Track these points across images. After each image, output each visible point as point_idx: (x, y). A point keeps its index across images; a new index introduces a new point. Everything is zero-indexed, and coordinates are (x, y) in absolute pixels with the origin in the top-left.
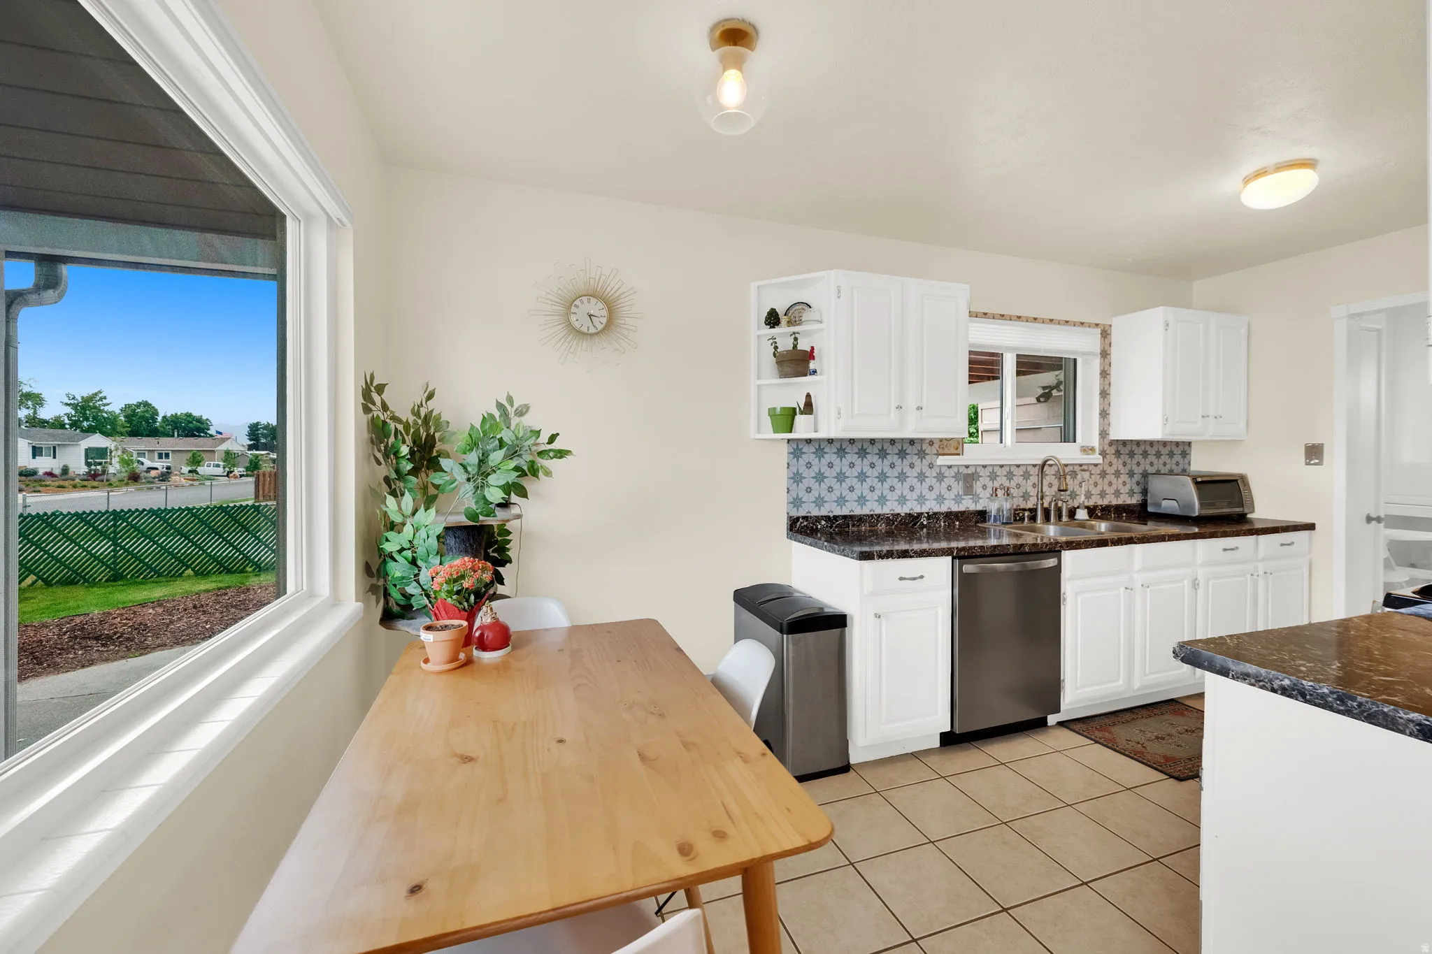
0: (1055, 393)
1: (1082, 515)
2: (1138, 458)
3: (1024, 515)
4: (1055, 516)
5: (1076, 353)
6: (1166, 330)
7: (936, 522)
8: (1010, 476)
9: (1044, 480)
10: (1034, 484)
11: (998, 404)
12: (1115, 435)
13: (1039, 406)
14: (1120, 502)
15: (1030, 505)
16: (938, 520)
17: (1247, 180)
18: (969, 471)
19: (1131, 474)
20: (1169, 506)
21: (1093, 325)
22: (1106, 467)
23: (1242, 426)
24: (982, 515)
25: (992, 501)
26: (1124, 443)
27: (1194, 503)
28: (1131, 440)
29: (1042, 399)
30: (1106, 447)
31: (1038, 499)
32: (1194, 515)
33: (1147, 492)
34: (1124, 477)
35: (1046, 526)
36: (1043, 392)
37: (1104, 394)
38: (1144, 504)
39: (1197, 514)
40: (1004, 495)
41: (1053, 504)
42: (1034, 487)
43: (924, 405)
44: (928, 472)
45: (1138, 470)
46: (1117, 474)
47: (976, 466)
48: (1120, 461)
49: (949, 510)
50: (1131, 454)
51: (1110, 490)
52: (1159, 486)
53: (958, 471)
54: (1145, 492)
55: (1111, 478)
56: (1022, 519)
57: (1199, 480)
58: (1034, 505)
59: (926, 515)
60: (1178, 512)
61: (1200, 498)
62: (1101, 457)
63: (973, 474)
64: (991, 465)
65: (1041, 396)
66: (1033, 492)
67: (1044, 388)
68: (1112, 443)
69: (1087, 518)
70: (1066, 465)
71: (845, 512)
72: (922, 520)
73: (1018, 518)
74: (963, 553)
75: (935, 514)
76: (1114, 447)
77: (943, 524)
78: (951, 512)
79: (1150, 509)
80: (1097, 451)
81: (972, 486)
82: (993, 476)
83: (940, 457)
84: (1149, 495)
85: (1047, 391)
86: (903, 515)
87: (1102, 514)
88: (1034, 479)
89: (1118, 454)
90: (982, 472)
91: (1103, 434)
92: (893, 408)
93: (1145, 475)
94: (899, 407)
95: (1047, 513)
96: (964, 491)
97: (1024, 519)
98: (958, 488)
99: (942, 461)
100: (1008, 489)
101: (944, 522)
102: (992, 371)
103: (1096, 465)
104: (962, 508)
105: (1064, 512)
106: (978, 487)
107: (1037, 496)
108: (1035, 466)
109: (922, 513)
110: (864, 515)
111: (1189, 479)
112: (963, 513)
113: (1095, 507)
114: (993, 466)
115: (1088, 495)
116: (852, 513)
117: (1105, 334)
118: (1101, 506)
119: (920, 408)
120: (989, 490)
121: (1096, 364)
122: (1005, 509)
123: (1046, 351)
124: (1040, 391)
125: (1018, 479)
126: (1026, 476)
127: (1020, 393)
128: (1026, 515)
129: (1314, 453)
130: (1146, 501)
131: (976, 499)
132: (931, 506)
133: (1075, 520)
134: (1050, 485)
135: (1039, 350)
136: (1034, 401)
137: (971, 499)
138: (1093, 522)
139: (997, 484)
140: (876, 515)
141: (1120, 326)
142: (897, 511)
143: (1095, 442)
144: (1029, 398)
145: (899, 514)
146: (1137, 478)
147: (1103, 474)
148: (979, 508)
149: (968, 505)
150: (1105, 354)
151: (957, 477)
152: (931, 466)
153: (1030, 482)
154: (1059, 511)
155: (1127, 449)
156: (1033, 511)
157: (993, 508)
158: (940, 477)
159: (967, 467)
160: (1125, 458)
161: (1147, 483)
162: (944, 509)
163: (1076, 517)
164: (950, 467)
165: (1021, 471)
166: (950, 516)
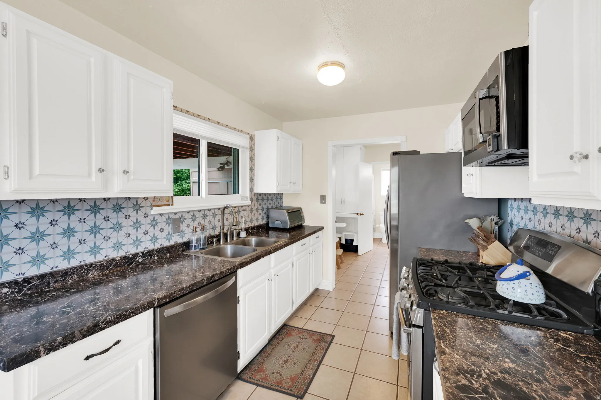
0: (226, 167)
1: (243, 234)
2: (265, 201)
3: (213, 240)
4: (230, 236)
5: (239, 146)
6: (278, 140)
7: (151, 258)
8: (204, 216)
9: (224, 217)
10: (219, 220)
11: (197, 170)
12: (256, 191)
13: (218, 172)
14: (258, 224)
15: (216, 233)
16: (152, 256)
17: (319, 68)
18: (177, 216)
19: (263, 209)
20: (278, 224)
21: (247, 133)
22: (253, 207)
23: (301, 187)
24: (187, 245)
25: (193, 235)
26: (260, 194)
27: (287, 222)
28: (263, 193)
29: (220, 169)
30: (253, 196)
31: (221, 230)
32: (288, 228)
33: (269, 217)
34: (260, 211)
35: (226, 246)
36: (220, 166)
37: (252, 169)
38: (268, 223)
39: (289, 227)
40: (201, 230)
41: (229, 231)
42: (219, 222)
43: (131, 170)
44: (143, 221)
45: (265, 207)
46: (257, 210)
47: (182, 212)
48: (259, 204)
49: (162, 246)
50: (263, 200)
51: (254, 218)
52: (274, 214)
53: (169, 217)
54: (268, 217)
55: (254, 212)
56: (212, 242)
57: (289, 211)
58: (219, 232)
59: (141, 254)
60: (281, 226)
61: (290, 219)
62: (250, 202)
63: (180, 218)
64: (192, 211)
65: (220, 168)
66: (218, 225)
67: (221, 164)
68: (255, 194)
69: (246, 236)
70: (235, 207)
71: (45, 269)
72: (137, 259)
73: (210, 242)
74: (164, 301)
75: (149, 252)
76: (256, 197)
77: (156, 258)
78: (163, 248)
79: (270, 225)
80: (249, 199)
81: (179, 226)
82: (194, 218)
83: (154, 208)
84: (270, 219)
85: (222, 165)
86: (118, 259)
87: (251, 232)
88: (219, 217)
89: (257, 200)
90: (186, 216)
91: (251, 190)
92: (94, 170)
93: (268, 209)
94: (101, 170)
95: (226, 235)
96: (173, 230)
97: (213, 243)
98: (168, 229)
99: (156, 210)
100: (203, 226)
101: (158, 256)
102: (193, 152)
103: (248, 206)
104: (172, 243)
105: (235, 235)
106: (183, 227)
107: (221, 227)
108: (219, 209)
109: (137, 254)
110: (71, 269)
111: (285, 211)
112: (172, 246)
113: (249, 228)
114: (194, 211)
115: (245, 222)
116: (55, 269)
117: (252, 138)
118: (251, 227)
119: (126, 172)
120: (191, 227)
121: (248, 153)
122: (201, 238)
123: (224, 142)
124: (219, 165)
125: (209, 218)
126: (214, 215)
127: (209, 165)
128: (215, 240)
129: (323, 199)
130: (269, 221)
131: (182, 234)
132: (147, 245)
133: (240, 237)
134: (227, 219)
135: (221, 142)
136: (216, 169)
137: (178, 235)
138: (249, 238)
139: (196, 224)
140: (86, 266)
141: (258, 135)
142: (112, 256)
143: (248, 194)
144: (214, 168)
145: (113, 259)
146: (265, 210)
147: (251, 211)
148: (185, 240)
149: (177, 239)
150: (252, 149)
151: (167, 222)
152: (146, 215)
153: (216, 219)
154: (232, 233)
155: (260, 197)
156: (218, 236)
157: (194, 238)
158: (154, 223)
159: (176, 213)
160: (260, 201)
161: (269, 213)
162: (157, 246)
163: (241, 236)
164: (162, 215)
165: (211, 213)
166: (162, 251)
